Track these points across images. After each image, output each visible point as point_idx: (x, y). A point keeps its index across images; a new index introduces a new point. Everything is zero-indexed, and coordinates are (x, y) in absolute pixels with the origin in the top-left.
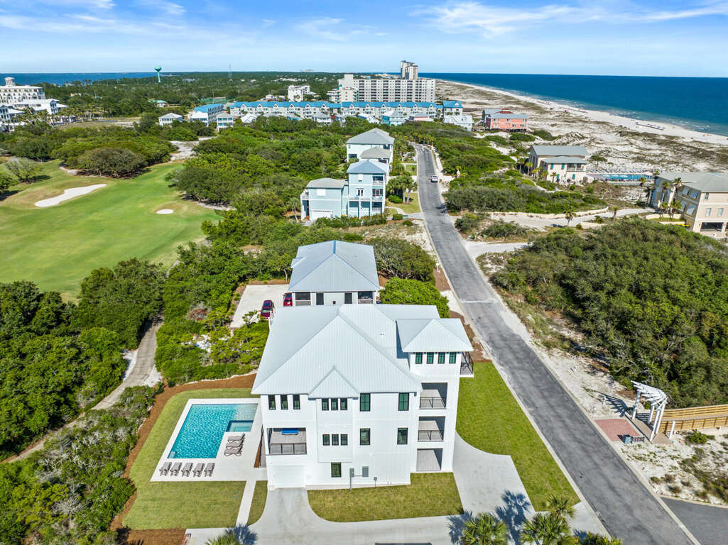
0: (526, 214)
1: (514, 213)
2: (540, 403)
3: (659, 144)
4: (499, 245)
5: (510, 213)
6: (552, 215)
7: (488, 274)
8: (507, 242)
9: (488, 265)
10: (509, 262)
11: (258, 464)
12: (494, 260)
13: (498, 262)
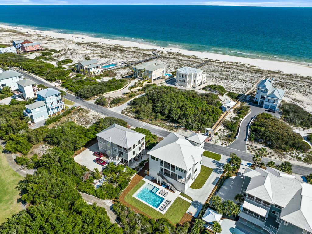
3: (95, 47)
7: (132, 117)
8: (121, 104)
9: (128, 114)
10: (132, 111)
11: (174, 192)
12: (127, 112)
13: (129, 112)
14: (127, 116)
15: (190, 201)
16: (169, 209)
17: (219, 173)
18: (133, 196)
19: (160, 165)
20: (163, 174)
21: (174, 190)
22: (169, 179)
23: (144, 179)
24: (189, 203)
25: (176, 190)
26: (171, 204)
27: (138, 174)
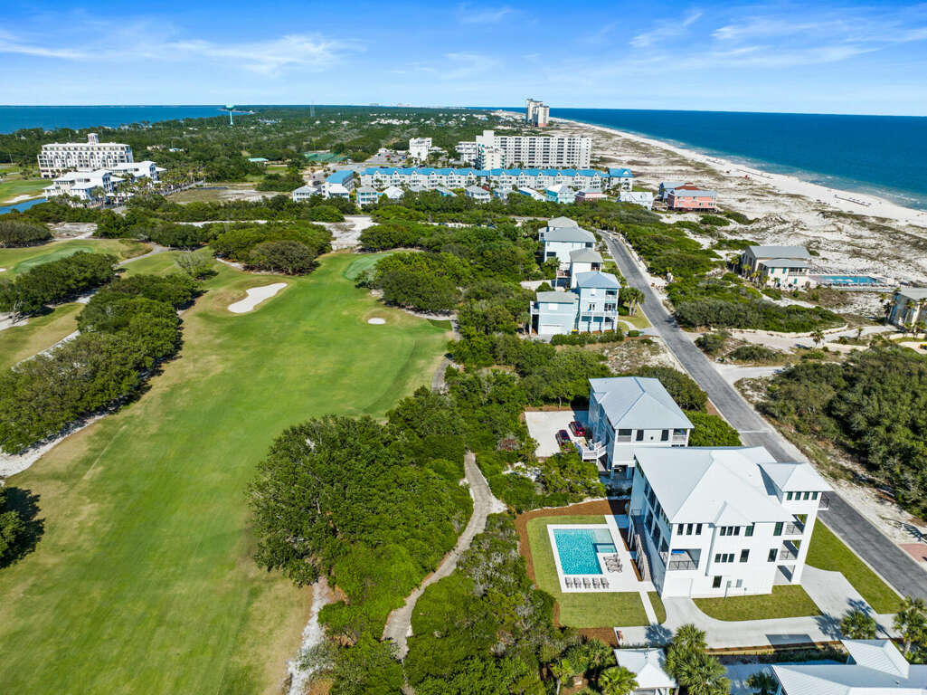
0: (765, 332)
1: (753, 330)
2: (847, 529)
3: (871, 230)
4: (750, 368)
5: (749, 330)
6: (793, 334)
7: (751, 402)
8: (758, 366)
9: (749, 392)
10: (768, 389)
11: (640, 579)
12: (752, 386)
13: (758, 389)
14: (744, 395)
15: (653, 620)
16: (586, 594)
17: (825, 633)
18: (548, 526)
19: (644, 492)
20: (645, 520)
21: (646, 573)
22: (649, 540)
23: (610, 518)
24: (647, 620)
26: (601, 590)
27: (610, 501)
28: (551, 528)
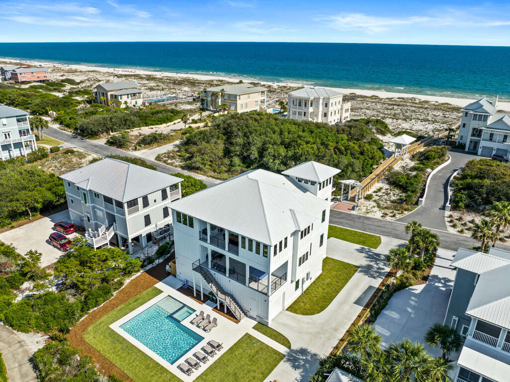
1: (138, 128)
6: (164, 125)
7: (176, 166)
8: (161, 146)
9: (169, 161)
10: (180, 156)
11: (237, 320)
12: (169, 157)
13: (173, 158)
14: (168, 164)
15: (282, 349)
16: (211, 369)
17: (374, 278)
18: (112, 326)
19: (200, 239)
20: (210, 266)
21: (237, 312)
22: (225, 280)
23: (160, 285)
24: (279, 354)
25: (246, 315)
26: (219, 354)
27: (148, 271)
28: (115, 326)
